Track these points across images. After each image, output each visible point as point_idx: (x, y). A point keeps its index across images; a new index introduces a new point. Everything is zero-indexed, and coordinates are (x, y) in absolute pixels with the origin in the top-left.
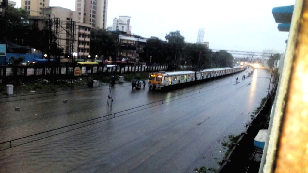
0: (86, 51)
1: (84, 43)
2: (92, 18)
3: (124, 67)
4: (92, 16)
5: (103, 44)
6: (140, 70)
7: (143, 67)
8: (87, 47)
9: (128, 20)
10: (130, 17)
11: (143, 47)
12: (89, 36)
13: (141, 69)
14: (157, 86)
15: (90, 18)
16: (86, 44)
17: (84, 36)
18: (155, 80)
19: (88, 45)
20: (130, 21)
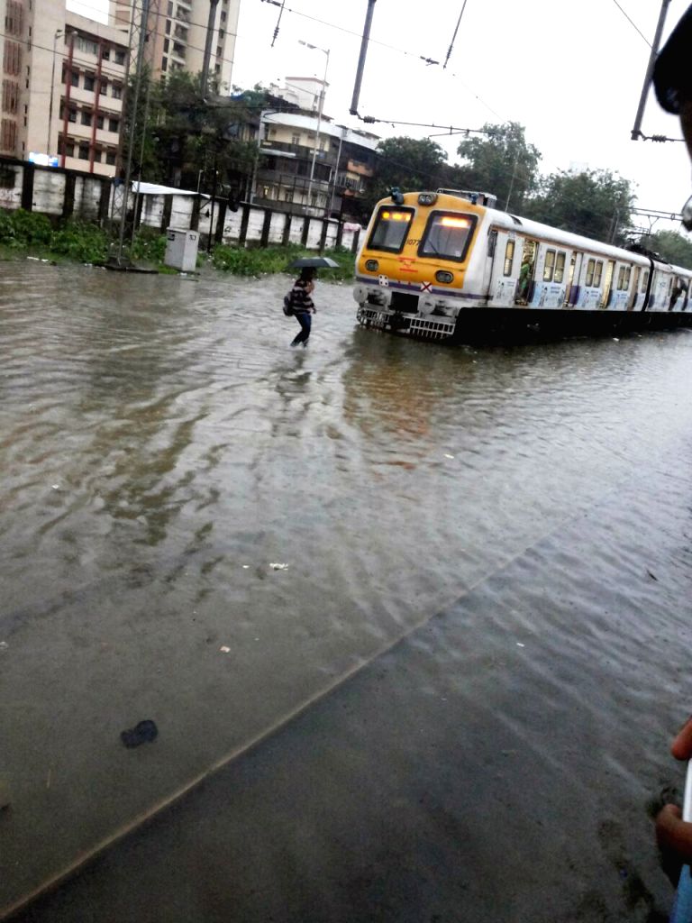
0: (104, 157)
1: (93, 116)
2: (172, 57)
3: (240, 213)
4: (171, 45)
5: (190, 138)
6: (329, 243)
7: (350, 231)
8: (108, 137)
9: (319, 94)
10: (326, 84)
11: (362, 170)
12: (118, 87)
13: (339, 238)
14: (426, 300)
15: (165, 54)
16: (106, 124)
17: (96, 86)
18: (410, 251)
19: (113, 129)
20: (326, 96)
